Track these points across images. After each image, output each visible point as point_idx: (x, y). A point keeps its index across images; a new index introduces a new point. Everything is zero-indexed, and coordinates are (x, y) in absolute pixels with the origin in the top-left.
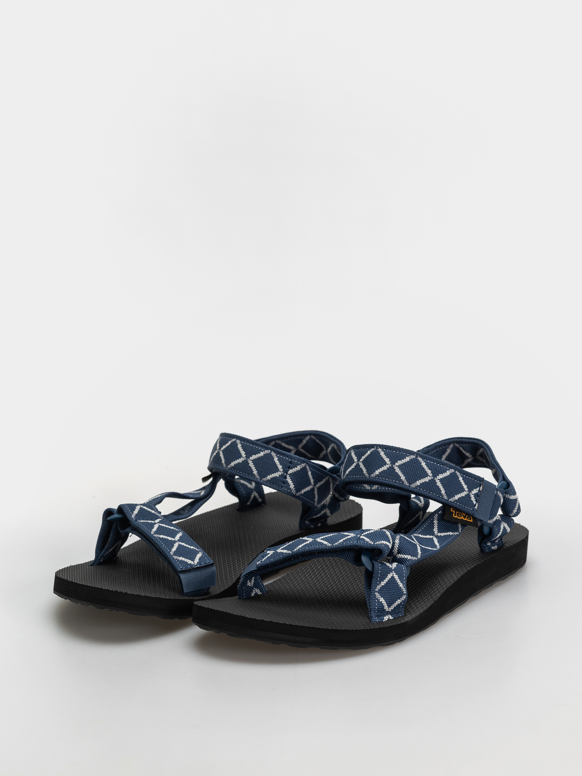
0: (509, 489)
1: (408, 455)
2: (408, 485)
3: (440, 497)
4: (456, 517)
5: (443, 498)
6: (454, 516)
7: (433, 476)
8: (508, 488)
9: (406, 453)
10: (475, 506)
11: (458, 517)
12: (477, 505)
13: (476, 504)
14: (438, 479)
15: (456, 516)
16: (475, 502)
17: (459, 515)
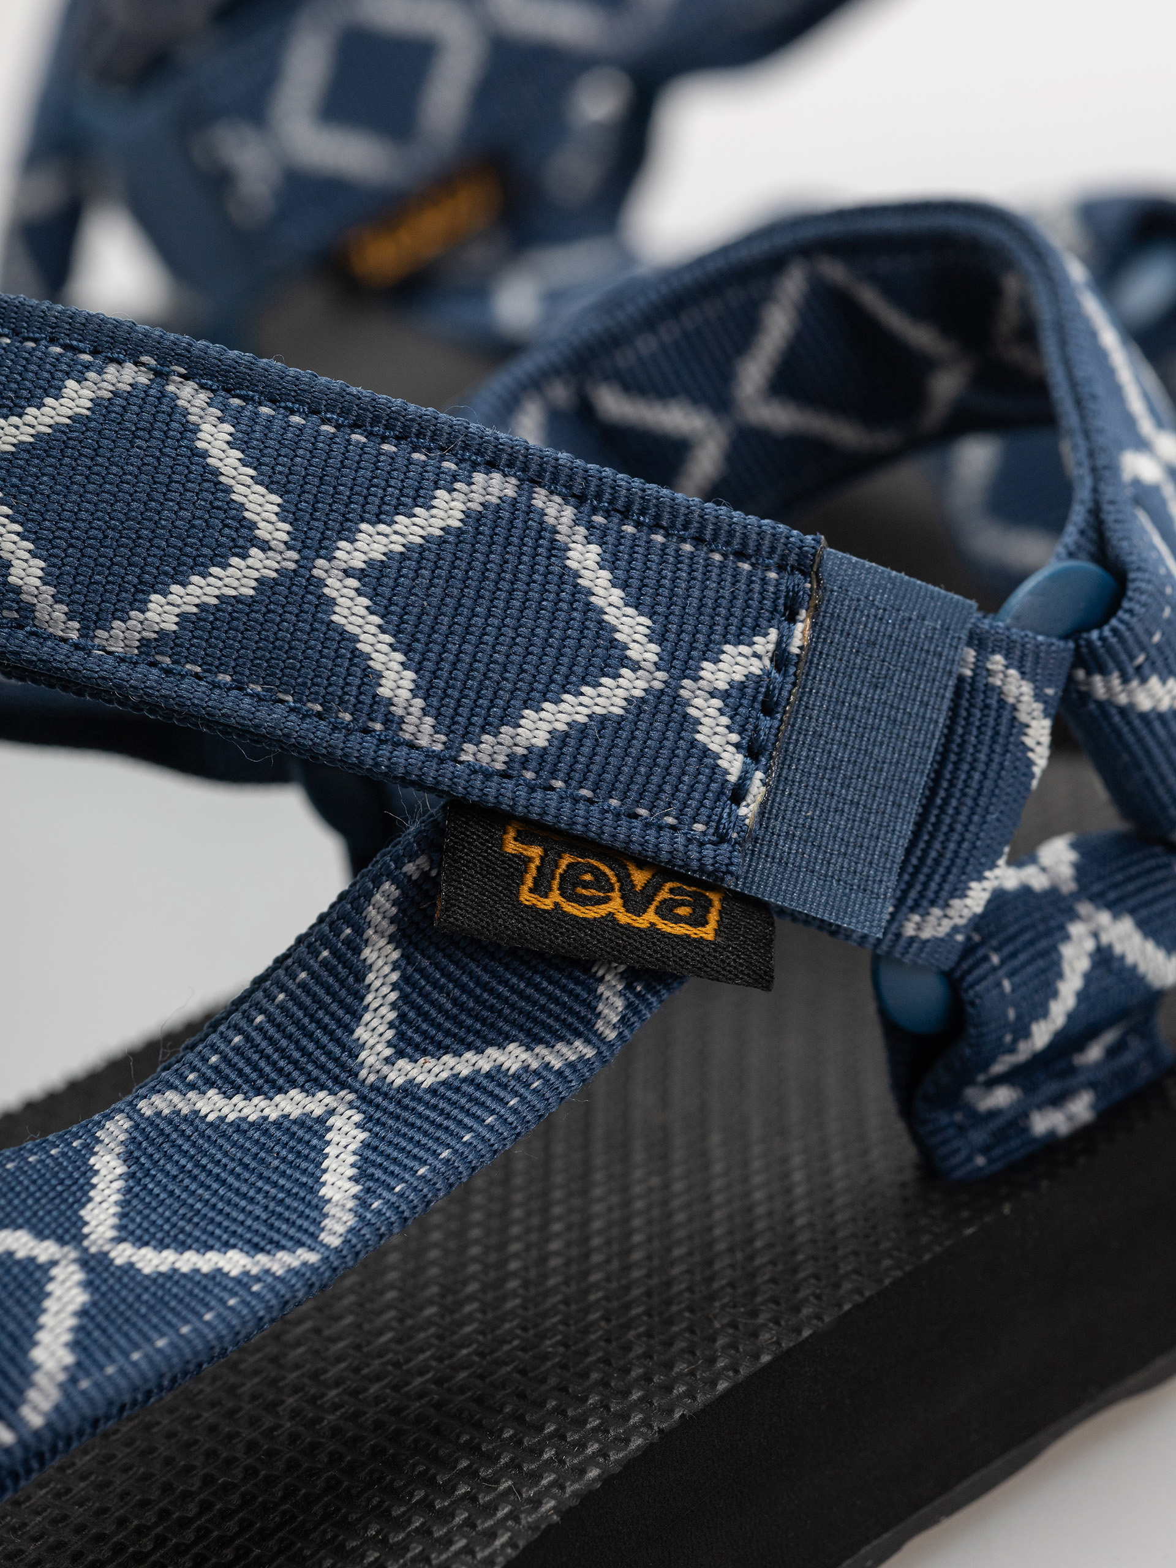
0: (1115, 631)
1: (87, 367)
2: (74, 636)
3: (367, 731)
4: (547, 904)
5: (397, 744)
6: (526, 897)
7: (300, 542)
8: (1106, 621)
9: (65, 347)
10: (738, 794)
11: (570, 908)
12: (757, 789)
13: (745, 778)
14: (347, 573)
15: (555, 896)
16: (733, 763)
17: (586, 885)
